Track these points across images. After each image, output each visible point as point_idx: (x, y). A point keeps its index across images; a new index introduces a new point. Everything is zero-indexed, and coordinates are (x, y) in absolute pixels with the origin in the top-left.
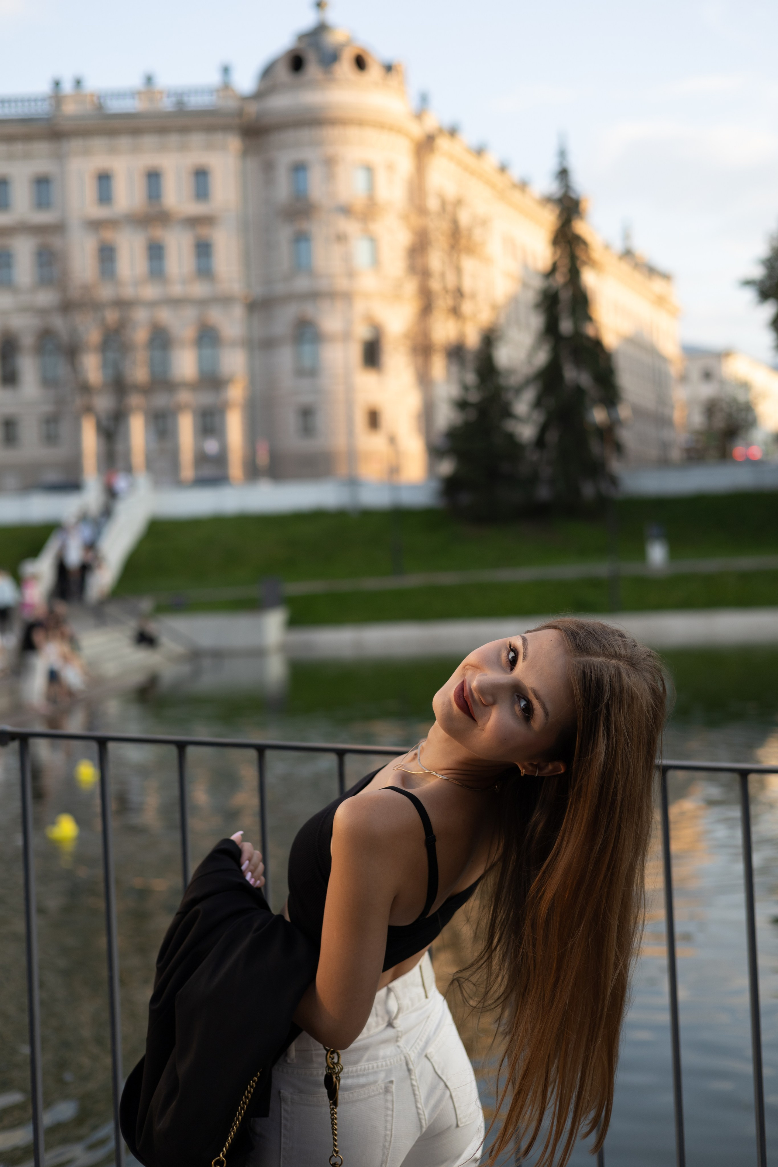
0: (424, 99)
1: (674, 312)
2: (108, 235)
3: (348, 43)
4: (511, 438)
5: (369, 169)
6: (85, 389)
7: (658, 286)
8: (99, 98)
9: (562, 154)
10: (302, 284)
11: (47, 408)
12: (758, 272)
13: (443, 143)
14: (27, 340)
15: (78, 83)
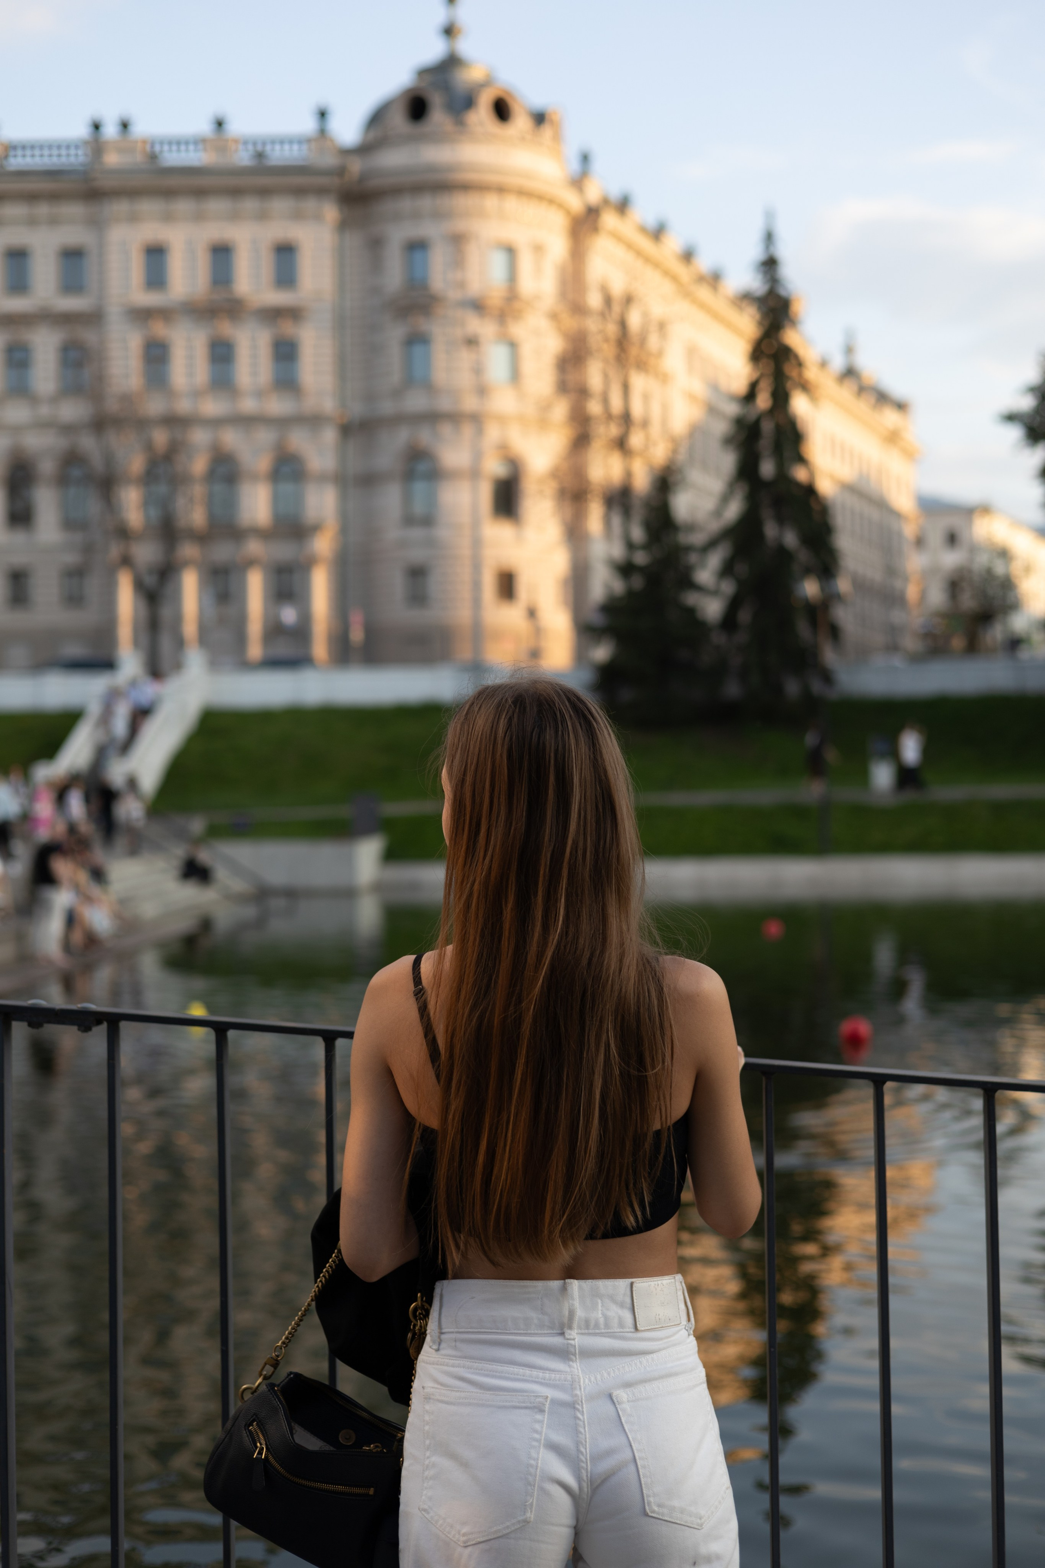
0: (585, 158)
1: (910, 455)
2: (159, 329)
3: (487, 83)
4: (691, 612)
5: (511, 251)
6: (123, 533)
7: (890, 418)
8: (153, 145)
9: (769, 238)
10: (416, 402)
11: (71, 558)
12: (1026, 403)
13: (609, 220)
14: (47, 467)
15: (125, 125)
